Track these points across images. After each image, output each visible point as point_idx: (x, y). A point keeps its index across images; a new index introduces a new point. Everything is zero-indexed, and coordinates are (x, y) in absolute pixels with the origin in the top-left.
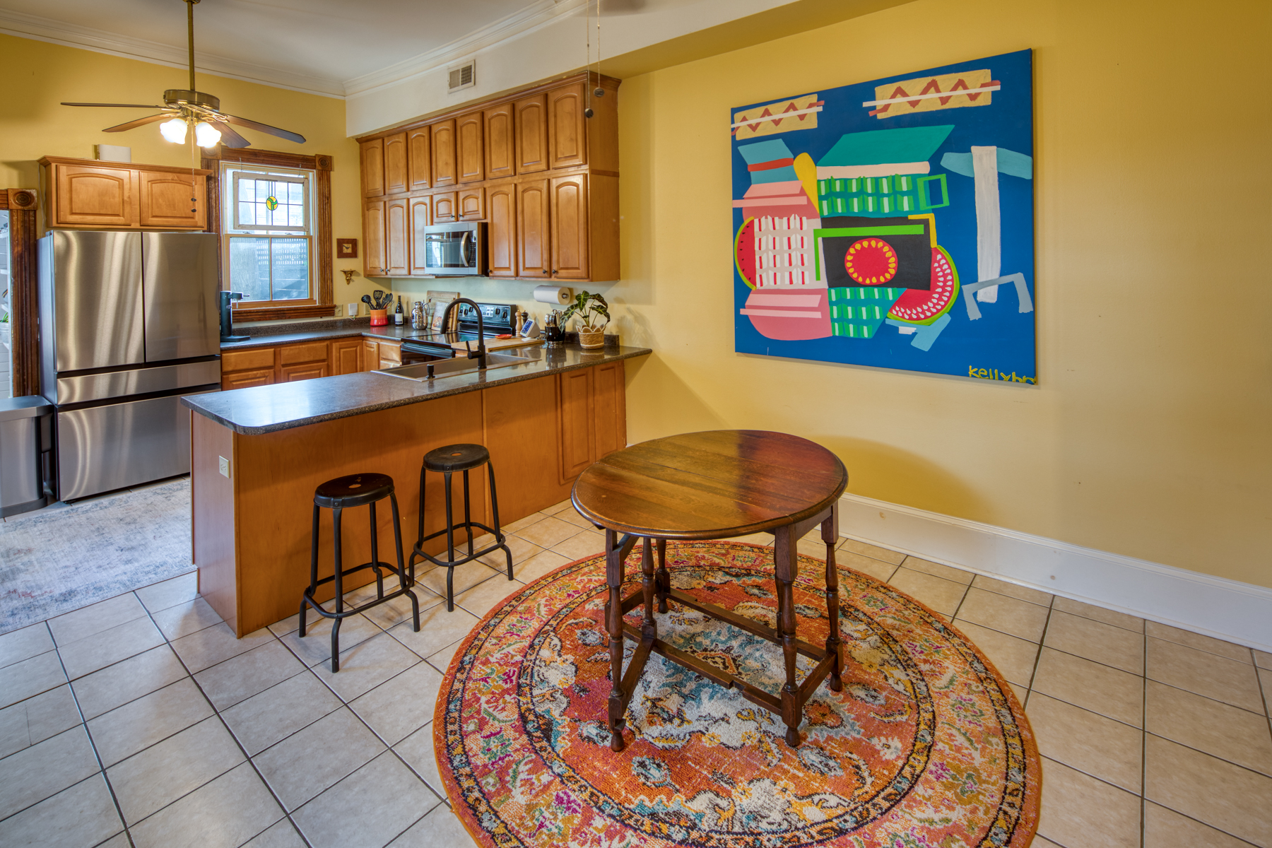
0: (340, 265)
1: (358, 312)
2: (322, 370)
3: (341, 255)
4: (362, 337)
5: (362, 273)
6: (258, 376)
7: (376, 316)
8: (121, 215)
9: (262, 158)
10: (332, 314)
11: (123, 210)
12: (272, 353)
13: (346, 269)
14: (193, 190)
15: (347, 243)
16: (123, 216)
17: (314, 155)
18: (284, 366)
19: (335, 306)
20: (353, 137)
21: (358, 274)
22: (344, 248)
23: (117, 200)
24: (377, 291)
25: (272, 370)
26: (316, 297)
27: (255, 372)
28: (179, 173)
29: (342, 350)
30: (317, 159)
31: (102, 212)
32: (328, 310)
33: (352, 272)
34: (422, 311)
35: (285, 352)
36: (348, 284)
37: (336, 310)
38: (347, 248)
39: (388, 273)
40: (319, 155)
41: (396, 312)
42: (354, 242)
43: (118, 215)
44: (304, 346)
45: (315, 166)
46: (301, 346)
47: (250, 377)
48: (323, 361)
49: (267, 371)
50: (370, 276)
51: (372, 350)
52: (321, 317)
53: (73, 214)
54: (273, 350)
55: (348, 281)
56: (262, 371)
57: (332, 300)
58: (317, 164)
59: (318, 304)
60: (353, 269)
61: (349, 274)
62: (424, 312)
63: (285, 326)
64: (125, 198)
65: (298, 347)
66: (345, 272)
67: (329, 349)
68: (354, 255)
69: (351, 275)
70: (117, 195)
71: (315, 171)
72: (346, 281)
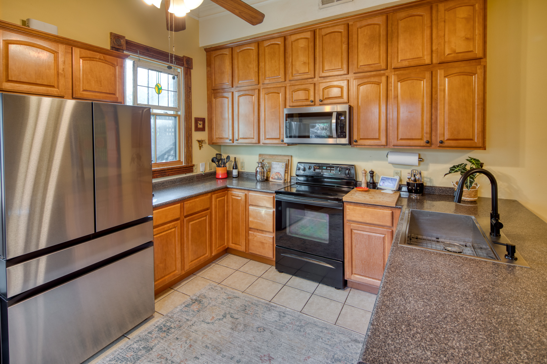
0: (197, 136)
1: (205, 169)
2: (207, 216)
3: (197, 129)
4: (226, 189)
5: (207, 141)
6: (171, 228)
7: (220, 172)
8: (56, 87)
9: (152, 54)
10: (192, 171)
11: (58, 82)
12: (179, 207)
13: (200, 139)
14: (115, 69)
15: (200, 121)
16: (58, 88)
17: (182, 56)
18: (186, 217)
19: (194, 165)
20: (203, 47)
21: (205, 143)
22: (198, 124)
23: (53, 72)
24: (218, 154)
25: (179, 221)
26: (183, 159)
27: (168, 225)
28: (104, 54)
29: (218, 199)
30: (185, 59)
31: (38, 82)
32: (189, 168)
33: (203, 141)
34: (263, 168)
35: (187, 204)
36: (200, 149)
37: (194, 168)
38: (200, 124)
39: (235, 142)
40: (186, 57)
41: (233, 169)
42: (203, 120)
43: (53, 87)
44: (197, 199)
45: (184, 64)
46: (196, 200)
47: (166, 229)
48: (207, 209)
49: (176, 222)
50: (212, 143)
51: (240, 198)
52: (186, 174)
53: (8, 81)
54: (179, 204)
55: (200, 147)
56: (173, 223)
57: (192, 161)
58: (185, 63)
59: (184, 164)
60: (203, 139)
61: (200, 142)
62: (265, 169)
63: (166, 181)
64: (60, 71)
65: (194, 200)
66: (199, 141)
67: (211, 199)
68: (203, 129)
69: (202, 143)
70: (53, 67)
71: (182, 68)
72: (199, 148)
